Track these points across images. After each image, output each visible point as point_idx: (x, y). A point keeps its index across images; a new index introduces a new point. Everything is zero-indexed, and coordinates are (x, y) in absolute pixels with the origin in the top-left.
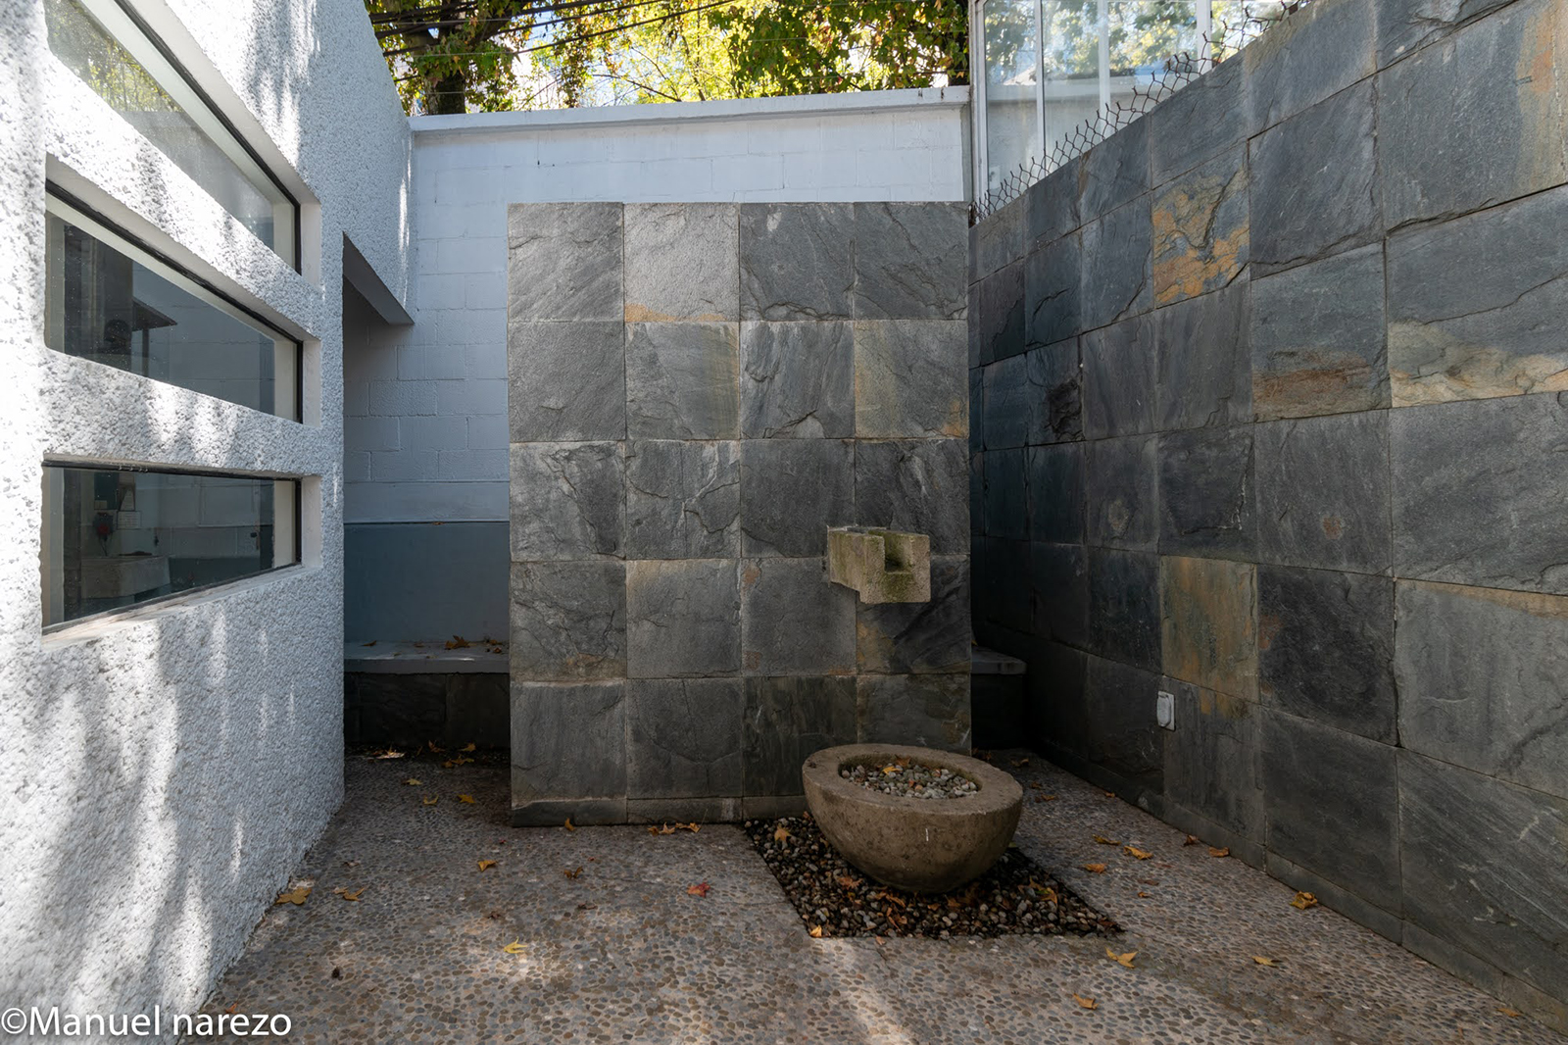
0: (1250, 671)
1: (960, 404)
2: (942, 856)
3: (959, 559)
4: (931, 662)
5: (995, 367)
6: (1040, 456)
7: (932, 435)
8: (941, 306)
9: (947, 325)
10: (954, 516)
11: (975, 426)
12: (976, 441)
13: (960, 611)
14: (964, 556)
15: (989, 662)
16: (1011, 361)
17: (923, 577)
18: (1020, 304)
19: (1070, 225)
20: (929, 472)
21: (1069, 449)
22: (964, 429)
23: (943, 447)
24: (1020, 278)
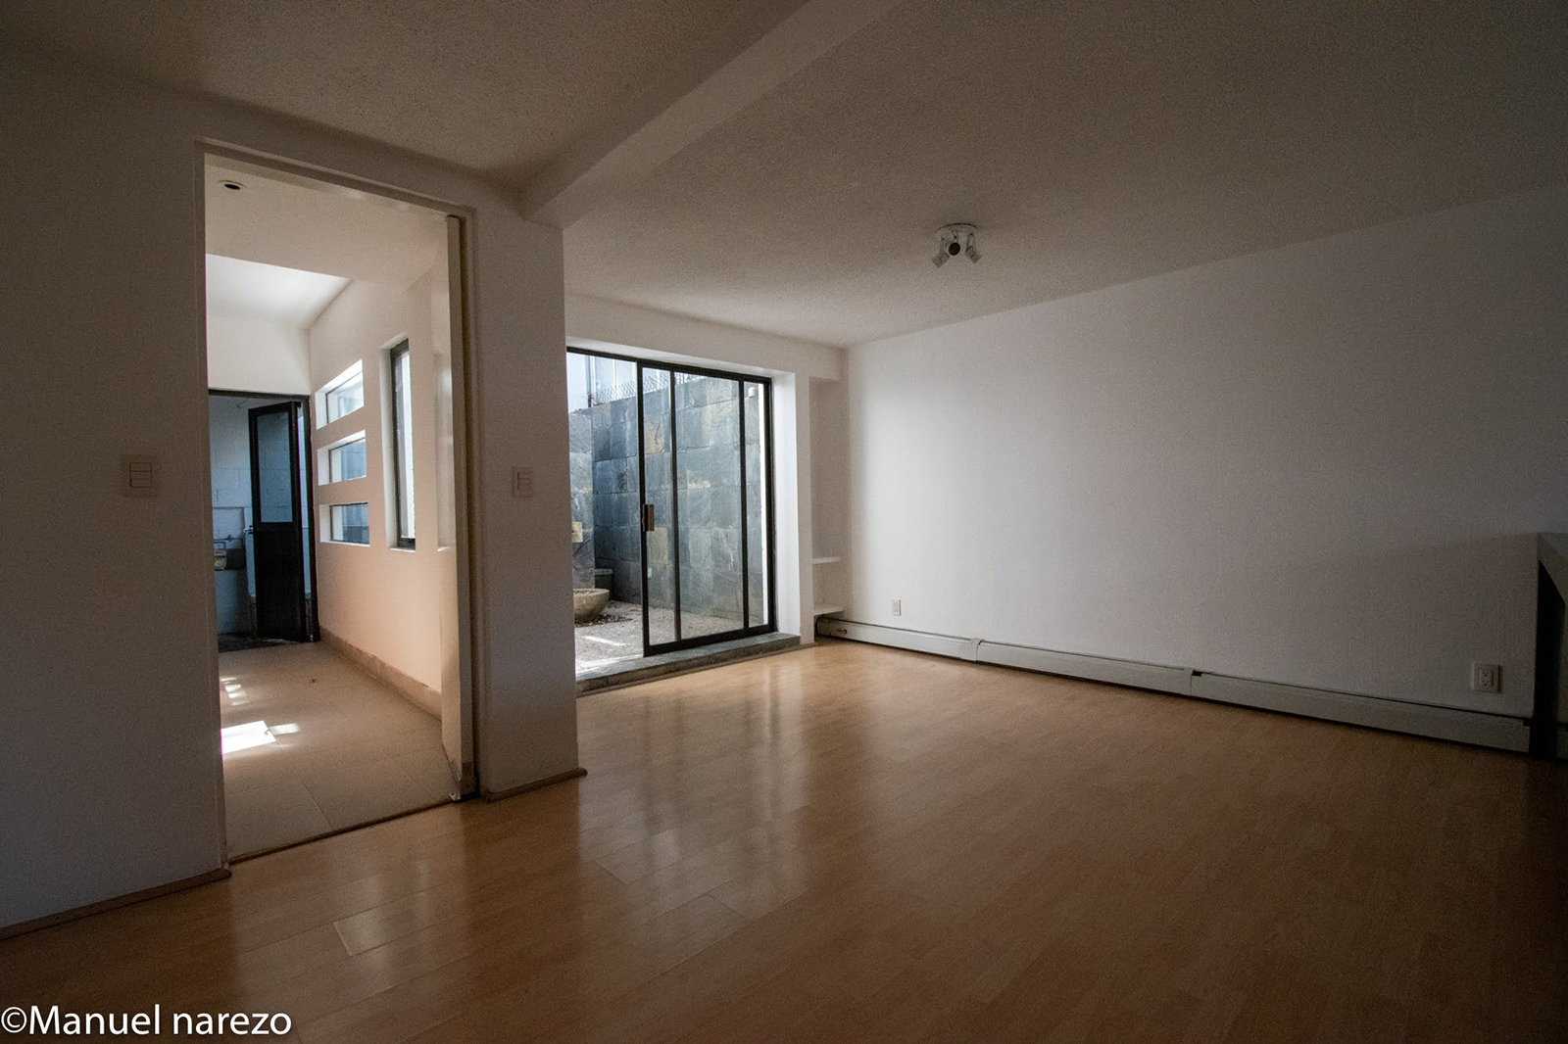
0: (666, 557)
1: (590, 481)
2: (589, 607)
3: (590, 530)
4: (582, 564)
5: (600, 463)
6: (616, 496)
7: (581, 491)
8: (583, 449)
9: (585, 455)
10: (588, 516)
11: (594, 488)
12: (595, 492)
13: (590, 547)
14: (591, 530)
15: (600, 571)
16: (605, 462)
17: (581, 535)
18: (608, 442)
19: (622, 421)
20: (580, 503)
21: (624, 495)
22: (591, 489)
23: (584, 494)
24: (608, 433)
